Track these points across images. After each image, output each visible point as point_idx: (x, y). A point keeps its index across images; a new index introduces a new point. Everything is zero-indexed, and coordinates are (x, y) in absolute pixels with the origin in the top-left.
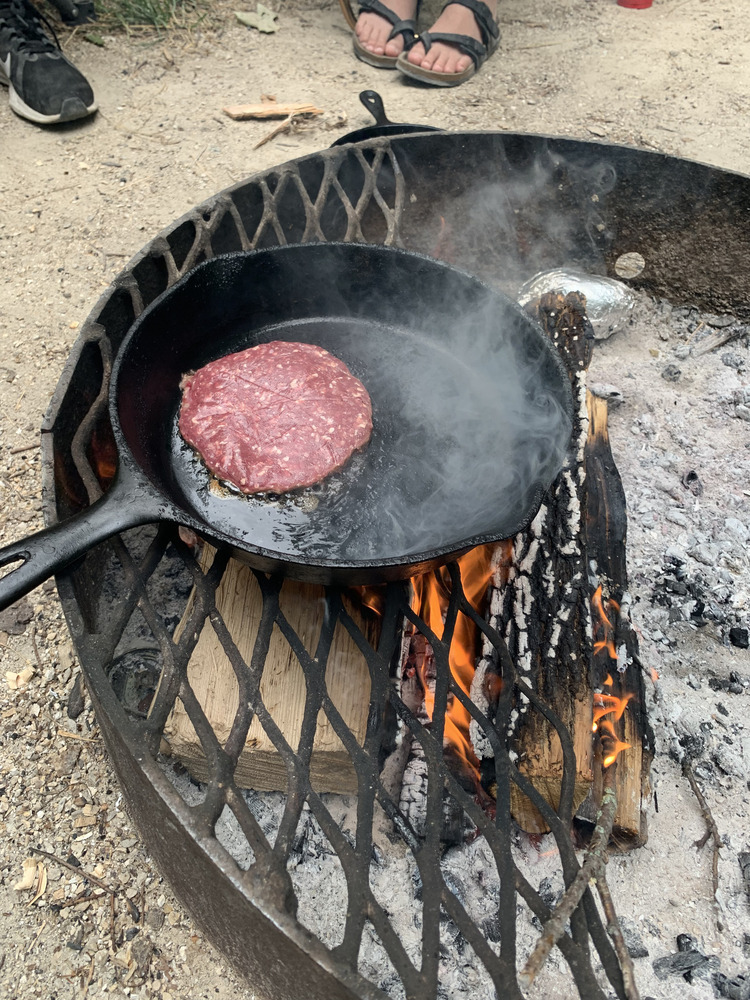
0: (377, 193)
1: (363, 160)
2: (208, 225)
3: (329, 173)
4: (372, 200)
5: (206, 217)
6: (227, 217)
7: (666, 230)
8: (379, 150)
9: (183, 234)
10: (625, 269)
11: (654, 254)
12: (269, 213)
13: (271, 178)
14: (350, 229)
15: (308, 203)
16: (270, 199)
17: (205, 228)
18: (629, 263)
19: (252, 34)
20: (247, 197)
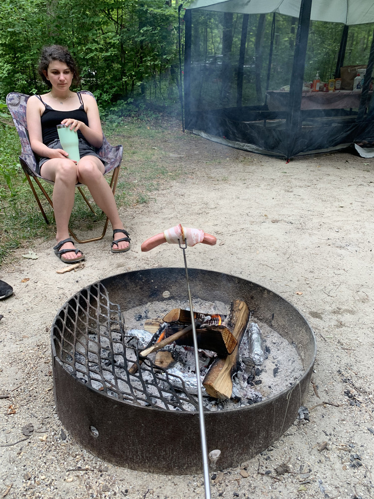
0: (101, 293)
1: (95, 287)
3: (89, 293)
4: (100, 295)
5: (65, 309)
6: (69, 308)
7: (171, 284)
8: (98, 284)
9: (62, 314)
10: (166, 296)
11: (171, 290)
12: (78, 305)
13: (76, 297)
14: (98, 303)
15: (86, 300)
16: (77, 301)
17: (66, 311)
18: (166, 294)
19: (30, 260)
20: (72, 302)
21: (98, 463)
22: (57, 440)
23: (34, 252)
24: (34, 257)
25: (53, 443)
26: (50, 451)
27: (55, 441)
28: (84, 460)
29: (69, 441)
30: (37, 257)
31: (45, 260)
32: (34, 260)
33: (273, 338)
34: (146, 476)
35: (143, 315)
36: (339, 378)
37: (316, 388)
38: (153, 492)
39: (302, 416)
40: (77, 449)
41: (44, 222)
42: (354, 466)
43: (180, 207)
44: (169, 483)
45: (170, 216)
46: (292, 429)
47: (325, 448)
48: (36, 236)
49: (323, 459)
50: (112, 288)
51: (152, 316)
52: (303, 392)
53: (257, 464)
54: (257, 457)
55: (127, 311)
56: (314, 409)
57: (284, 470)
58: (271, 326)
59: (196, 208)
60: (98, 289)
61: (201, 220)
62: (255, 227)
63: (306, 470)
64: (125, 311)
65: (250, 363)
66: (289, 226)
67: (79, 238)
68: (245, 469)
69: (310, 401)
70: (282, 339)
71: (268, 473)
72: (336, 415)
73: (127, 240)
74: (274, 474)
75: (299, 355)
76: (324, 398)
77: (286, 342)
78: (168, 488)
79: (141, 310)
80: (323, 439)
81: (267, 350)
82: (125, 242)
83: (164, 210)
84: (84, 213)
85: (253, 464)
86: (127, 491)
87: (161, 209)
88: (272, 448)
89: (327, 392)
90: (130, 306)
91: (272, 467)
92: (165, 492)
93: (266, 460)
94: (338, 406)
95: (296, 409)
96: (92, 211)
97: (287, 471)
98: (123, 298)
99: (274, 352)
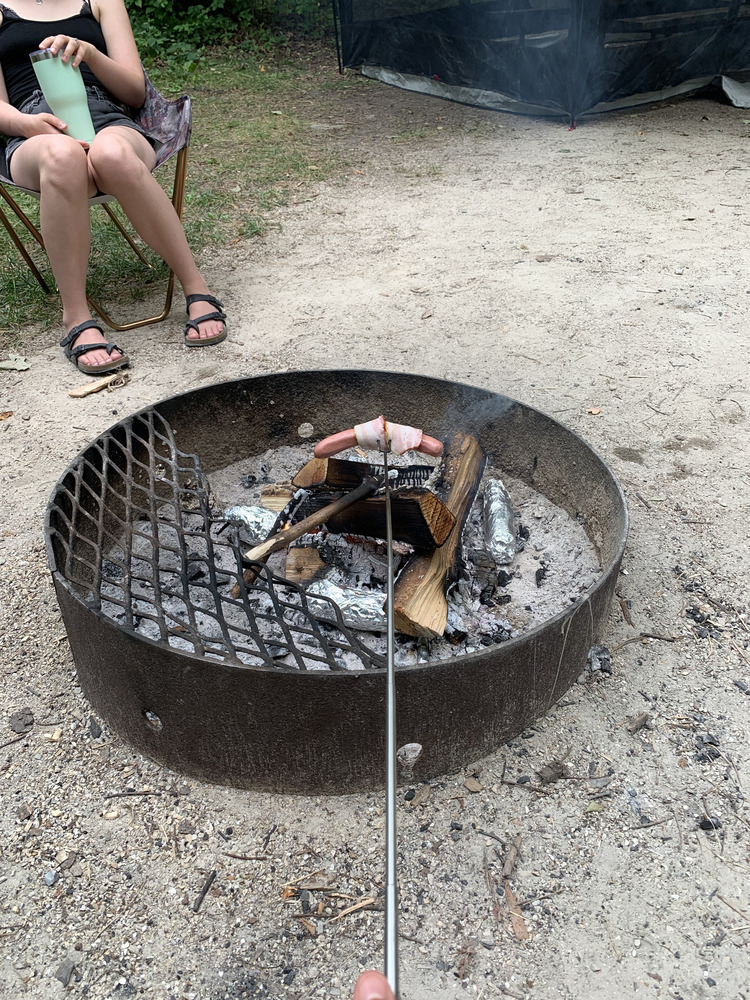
0: (156, 433)
1: (143, 420)
2: (78, 472)
3: (129, 432)
4: (156, 437)
5: (76, 469)
6: (86, 469)
7: (314, 407)
8: (149, 413)
9: (69, 480)
10: (306, 433)
11: (316, 421)
12: (106, 459)
13: (100, 442)
14: (151, 454)
15: (123, 448)
16: (103, 452)
17: (78, 474)
18: (306, 430)
19: (14, 373)
20: (91, 454)
21: (169, 779)
22: (82, 739)
23: (21, 355)
24: (21, 365)
25: (74, 744)
26: (68, 761)
27: (79, 740)
28: (141, 775)
29: (107, 739)
30: (28, 365)
31: (45, 370)
32: (22, 373)
33: (537, 507)
34: (269, 801)
35: (259, 476)
36: (675, 583)
37: (626, 605)
38: (285, 830)
39: (597, 665)
40: (124, 753)
41: (39, 289)
42: (702, 759)
43: (335, 240)
44: (318, 811)
45: (313, 261)
46: (575, 692)
47: (644, 724)
48: (23, 321)
49: (639, 747)
50: (182, 421)
51: (278, 477)
52: (598, 616)
53: (499, 766)
54: (500, 752)
55: (225, 470)
56: (622, 649)
57: (556, 772)
58: (532, 483)
59: (371, 241)
60: (149, 424)
61: (381, 265)
62: (501, 274)
63: (601, 770)
64: (218, 469)
65: (486, 561)
66: (576, 268)
67: (117, 319)
68: (475, 776)
69: (615, 632)
70: (556, 509)
71: (522, 782)
72: (668, 658)
73: (219, 317)
74: (535, 783)
75: (592, 539)
76: (644, 625)
77: (562, 515)
78: (315, 821)
79: (254, 465)
80: (639, 707)
81: (523, 533)
82: (213, 323)
83: (299, 249)
84: (126, 266)
85: (492, 767)
86: (229, 831)
87: (294, 246)
88: (532, 732)
89: (649, 614)
90: (229, 458)
91: (531, 769)
92: (309, 830)
93: (520, 756)
94: (672, 640)
95: (583, 651)
96: (142, 260)
97: (563, 776)
98: (212, 442)
99: (537, 537)
